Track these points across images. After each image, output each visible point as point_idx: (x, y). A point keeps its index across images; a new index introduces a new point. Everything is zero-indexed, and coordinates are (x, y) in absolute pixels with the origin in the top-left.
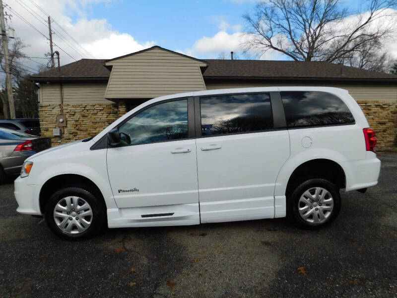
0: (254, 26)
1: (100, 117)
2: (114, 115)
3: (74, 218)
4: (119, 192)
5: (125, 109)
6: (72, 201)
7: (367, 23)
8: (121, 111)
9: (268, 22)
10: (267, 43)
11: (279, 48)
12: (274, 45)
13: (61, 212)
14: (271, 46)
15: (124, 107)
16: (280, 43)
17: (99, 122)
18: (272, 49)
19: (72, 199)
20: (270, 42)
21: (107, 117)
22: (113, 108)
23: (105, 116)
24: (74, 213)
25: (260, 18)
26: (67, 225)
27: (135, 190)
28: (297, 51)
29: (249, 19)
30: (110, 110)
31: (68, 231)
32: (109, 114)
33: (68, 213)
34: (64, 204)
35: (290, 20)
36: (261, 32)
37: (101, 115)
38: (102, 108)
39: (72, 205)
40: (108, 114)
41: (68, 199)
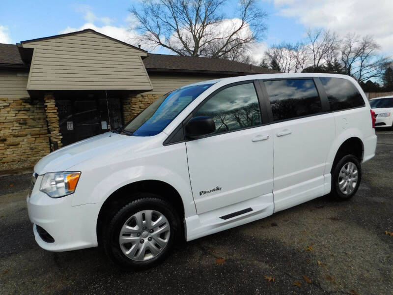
0: (141, 21)
1: (6, 115)
2: (25, 112)
3: (146, 240)
4: (201, 194)
5: (55, 103)
6: (144, 218)
7: (240, 29)
8: (49, 106)
9: (155, 18)
10: (156, 39)
11: (168, 45)
12: (163, 42)
13: (129, 235)
14: (160, 43)
15: (54, 101)
16: (167, 39)
17: (4, 123)
18: (161, 46)
19: (144, 215)
20: (158, 38)
21: (16, 116)
22: (23, 104)
23: (12, 114)
24: (145, 233)
25: (147, 13)
26: (138, 250)
27: (218, 189)
28: (185, 49)
29: (135, 13)
30: (19, 106)
31: (138, 259)
32: (19, 111)
33: (138, 234)
34: (133, 223)
35: (177, 19)
36: (149, 28)
37: (7, 112)
38: (8, 105)
39: (144, 222)
40: (17, 112)
41: (138, 215)
